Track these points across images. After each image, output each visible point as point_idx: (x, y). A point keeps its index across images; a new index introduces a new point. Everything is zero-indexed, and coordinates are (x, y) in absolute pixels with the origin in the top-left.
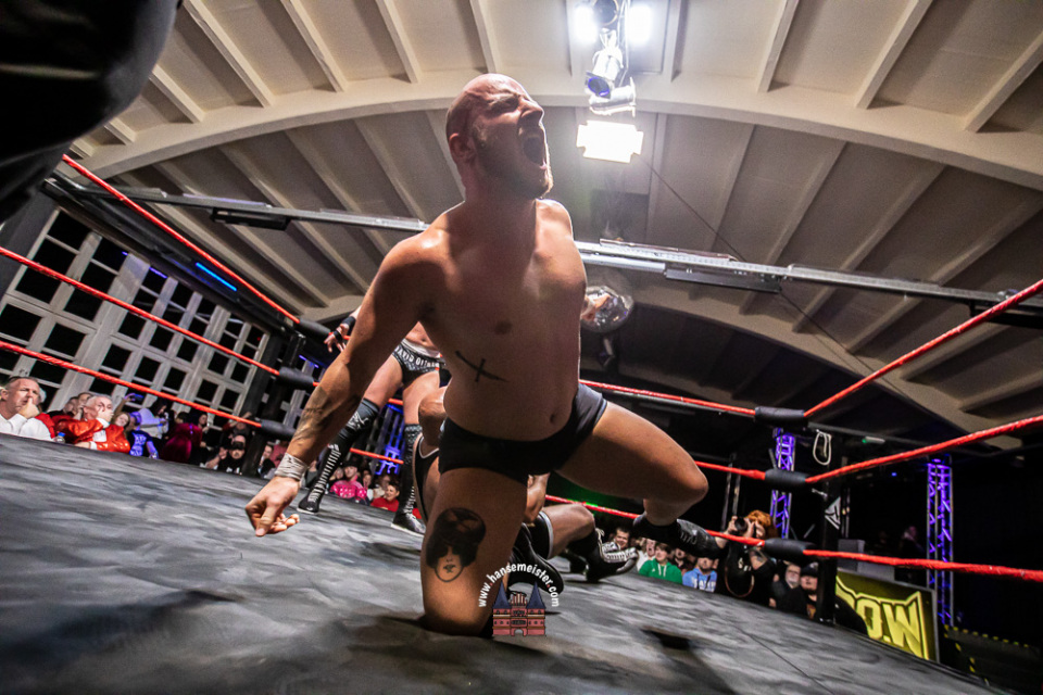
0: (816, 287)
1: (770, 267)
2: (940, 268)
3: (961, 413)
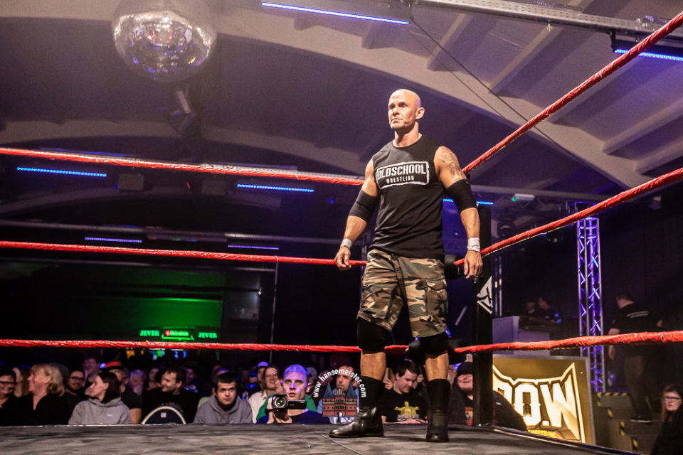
3: (605, 155)
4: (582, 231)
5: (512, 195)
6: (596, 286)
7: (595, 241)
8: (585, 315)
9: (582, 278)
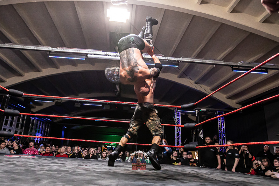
0: (184, 63)
1: (170, 58)
2: (220, 55)
3: (226, 99)
4: (219, 119)
5: (200, 110)
6: (224, 134)
7: (223, 122)
8: (221, 141)
9: (220, 132)
